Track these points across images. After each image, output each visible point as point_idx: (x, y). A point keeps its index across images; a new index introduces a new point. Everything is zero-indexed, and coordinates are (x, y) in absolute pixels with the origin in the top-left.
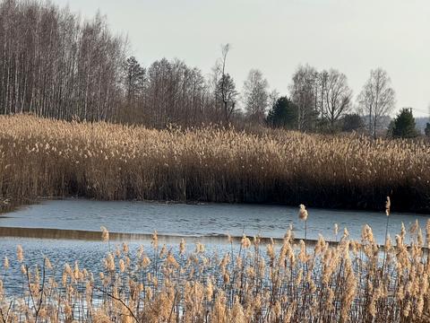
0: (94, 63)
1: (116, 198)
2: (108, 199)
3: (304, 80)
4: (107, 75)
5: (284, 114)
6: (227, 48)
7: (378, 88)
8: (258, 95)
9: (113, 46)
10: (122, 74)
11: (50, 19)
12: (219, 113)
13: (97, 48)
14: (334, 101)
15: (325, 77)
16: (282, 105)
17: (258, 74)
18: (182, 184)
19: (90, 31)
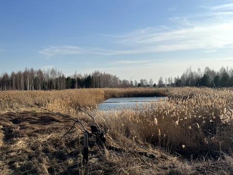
3: (142, 81)
4: (117, 82)
5: (139, 85)
7: (151, 81)
8: (136, 83)
9: (117, 78)
10: (119, 82)
11: (109, 75)
12: (131, 86)
13: (115, 79)
14: (146, 83)
15: (144, 80)
17: (136, 80)
18: (127, 95)
19: (114, 77)
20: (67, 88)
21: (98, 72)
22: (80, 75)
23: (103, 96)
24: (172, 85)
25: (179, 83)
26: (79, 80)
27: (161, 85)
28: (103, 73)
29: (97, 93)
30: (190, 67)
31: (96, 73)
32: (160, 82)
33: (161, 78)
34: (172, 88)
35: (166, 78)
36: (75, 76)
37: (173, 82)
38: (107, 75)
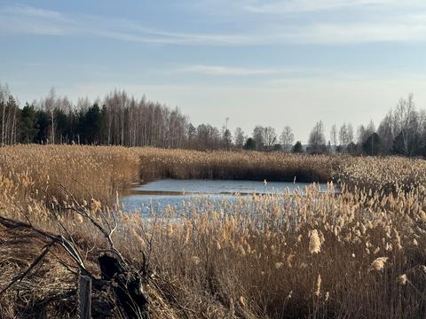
0: (176, 126)
1: (186, 179)
2: (180, 179)
3: (258, 131)
4: (180, 131)
5: (251, 145)
6: (228, 119)
7: (287, 133)
8: (240, 137)
9: (183, 119)
10: (187, 130)
11: (158, 108)
12: (225, 145)
13: (177, 120)
14: (270, 139)
15: (266, 129)
16: (250, 140)
17: (240, 129)
19: (173, 113)
20: (22, 140)
21: (124, 97)
22: (66, 102)
23: (137, 173)
24: (353, 150)
25: (371, 144)
26: (60, 116)
27: (317, 147)
28: (138, 101)
29: (115, 162)
30: (410, 99)
31: (116, 101)
32: (316, 138)
33: (319, 126)
34: (352, 159)
35: (334, 128)
36: (49, 103)
37: (356, 140)
38: (151, 107)
